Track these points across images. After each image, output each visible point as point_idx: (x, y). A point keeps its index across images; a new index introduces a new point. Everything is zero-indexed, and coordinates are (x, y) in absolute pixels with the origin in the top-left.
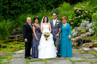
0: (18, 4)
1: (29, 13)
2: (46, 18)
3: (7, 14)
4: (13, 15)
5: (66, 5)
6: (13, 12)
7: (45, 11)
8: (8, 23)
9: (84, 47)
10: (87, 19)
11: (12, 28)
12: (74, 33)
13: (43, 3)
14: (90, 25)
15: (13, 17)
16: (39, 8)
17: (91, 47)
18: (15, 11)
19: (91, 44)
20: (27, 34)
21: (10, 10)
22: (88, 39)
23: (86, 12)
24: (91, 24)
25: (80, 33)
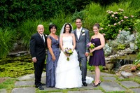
0: (22, 4)
1: (38, 18)
2: (68, 26)
3: (5, 19)
4: (13, 21)
5: (94, 6)
6: (14, 17)
7: (63, 15)
8: (7, 33)
9: (123, 70)
10: (126, 28)
11: (12, 42)
12: (107, 50)
13: (60, 3)
14: (131, 37)
15: (14, 23)
16: (53, 11)
17: (133, 71)
18: (16, 14)
19: (133, 67)
20: (36, 50)
21: (9, 13)
22: (128, 58)
23: (125, 17)
24: (133, 35)
25: (116, 49)
